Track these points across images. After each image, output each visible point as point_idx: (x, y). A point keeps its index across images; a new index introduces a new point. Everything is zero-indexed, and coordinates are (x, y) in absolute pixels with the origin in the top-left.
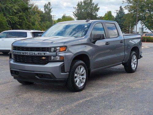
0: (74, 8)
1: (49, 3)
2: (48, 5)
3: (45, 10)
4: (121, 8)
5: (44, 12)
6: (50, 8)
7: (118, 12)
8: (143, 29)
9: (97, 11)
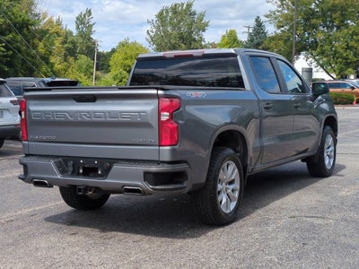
0: (149, 22)
1: (89, 12)
2: (85, 16)
3: (78, 28)
4: (257, 20)
5: (75, 32)
6: (91, 23)
7: (251, 31)
8: (310, 71)
9: (204, 31)
